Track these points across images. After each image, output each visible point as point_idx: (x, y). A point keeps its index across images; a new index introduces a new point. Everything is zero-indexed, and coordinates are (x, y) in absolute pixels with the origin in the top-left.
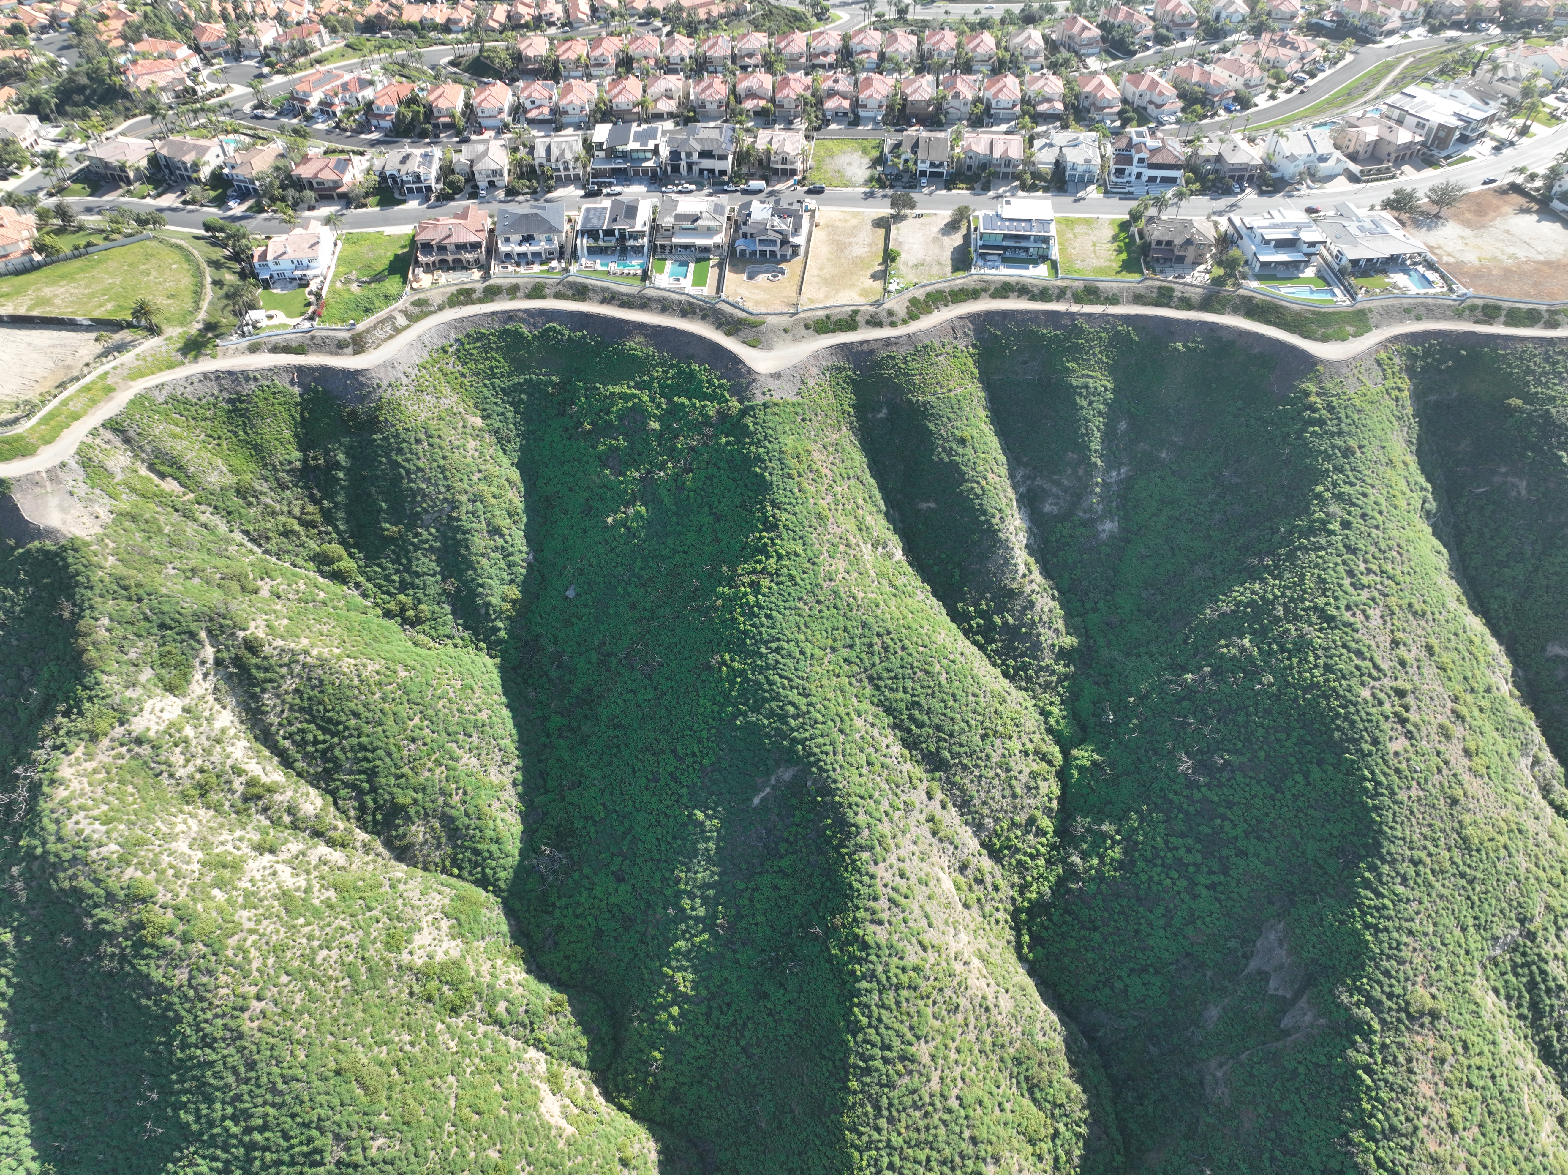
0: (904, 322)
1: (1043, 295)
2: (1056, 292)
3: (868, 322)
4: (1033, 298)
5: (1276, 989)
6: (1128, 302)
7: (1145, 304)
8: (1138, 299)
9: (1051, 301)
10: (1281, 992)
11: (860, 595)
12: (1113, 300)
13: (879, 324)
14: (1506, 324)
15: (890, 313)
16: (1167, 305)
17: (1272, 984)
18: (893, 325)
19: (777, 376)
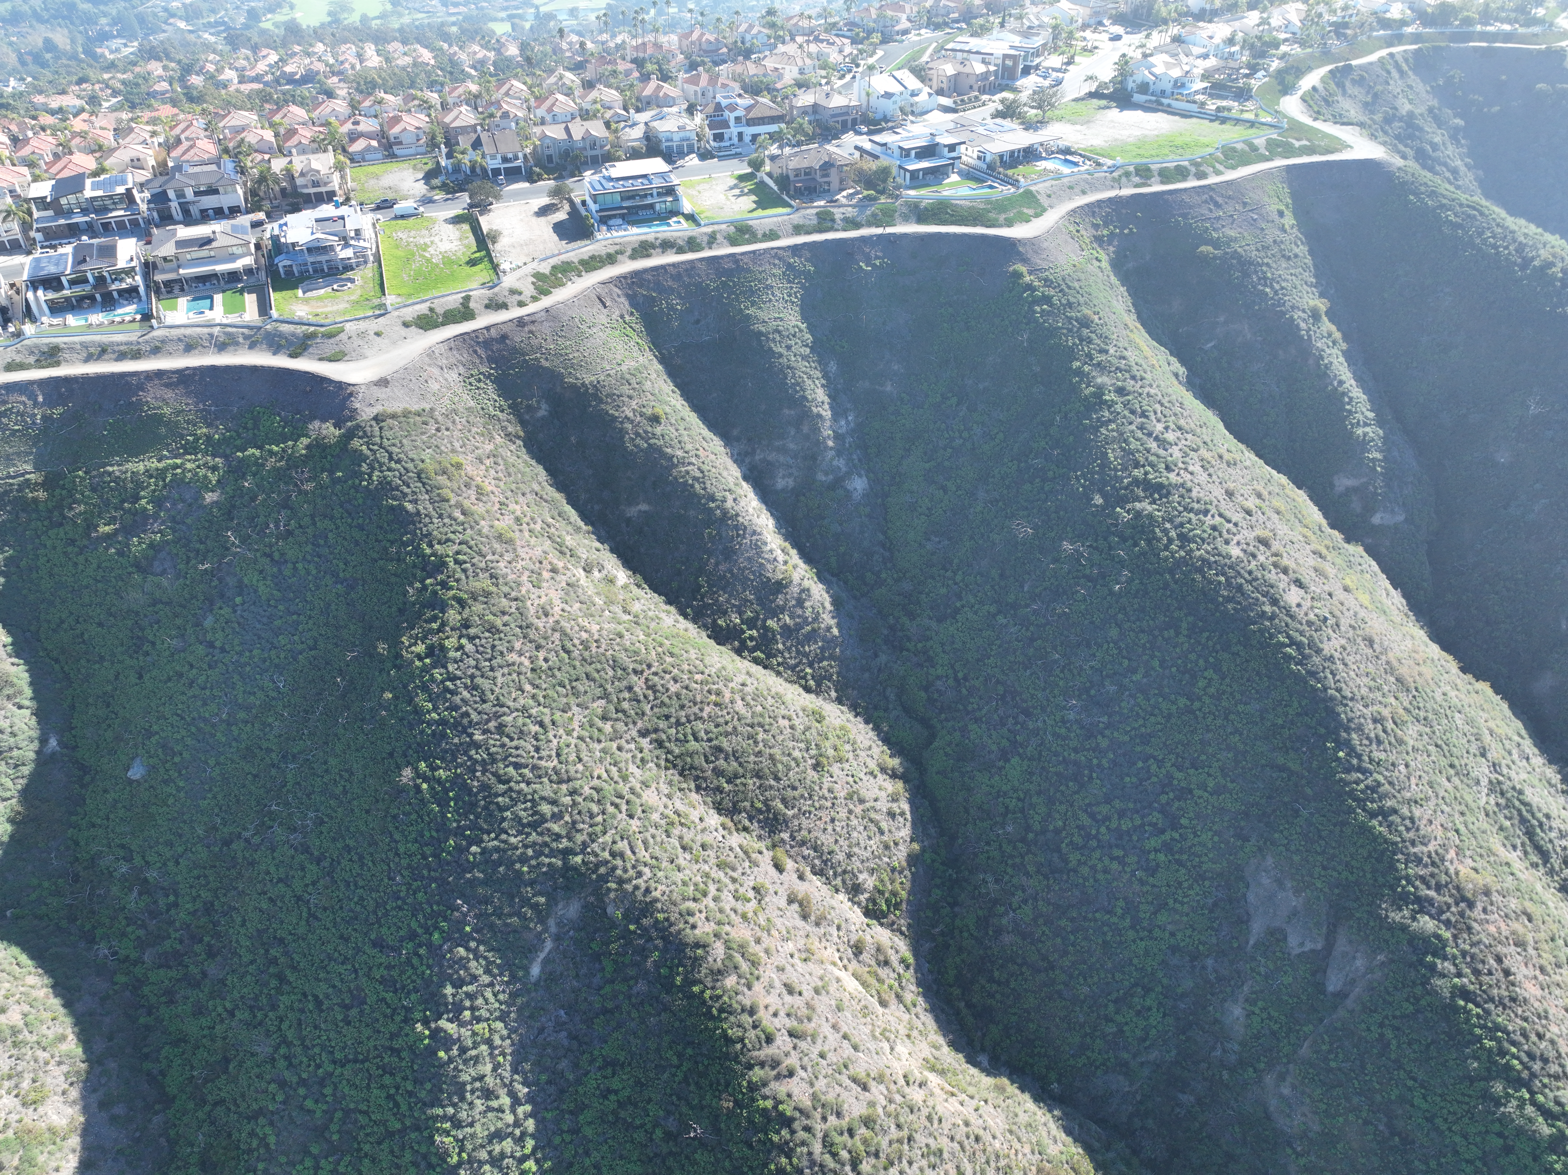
0: (535, 299)
1: (692, 244)
2: (706, 239)
3: (487, 307)
4: (680, 250)
5: (1302, 944)
6: (788, 236)
7: (808, 233)
8: (798, 230)
9: (702, 249)
10: (1309, 946)
11: (595, 628)
12: (772, 235)
13: (504, 306)
14: (1162, 183)
15: (513, 292)
16: (831, 229)
17: (1293, 941)
18: (521, 304)
19: (383, 382)
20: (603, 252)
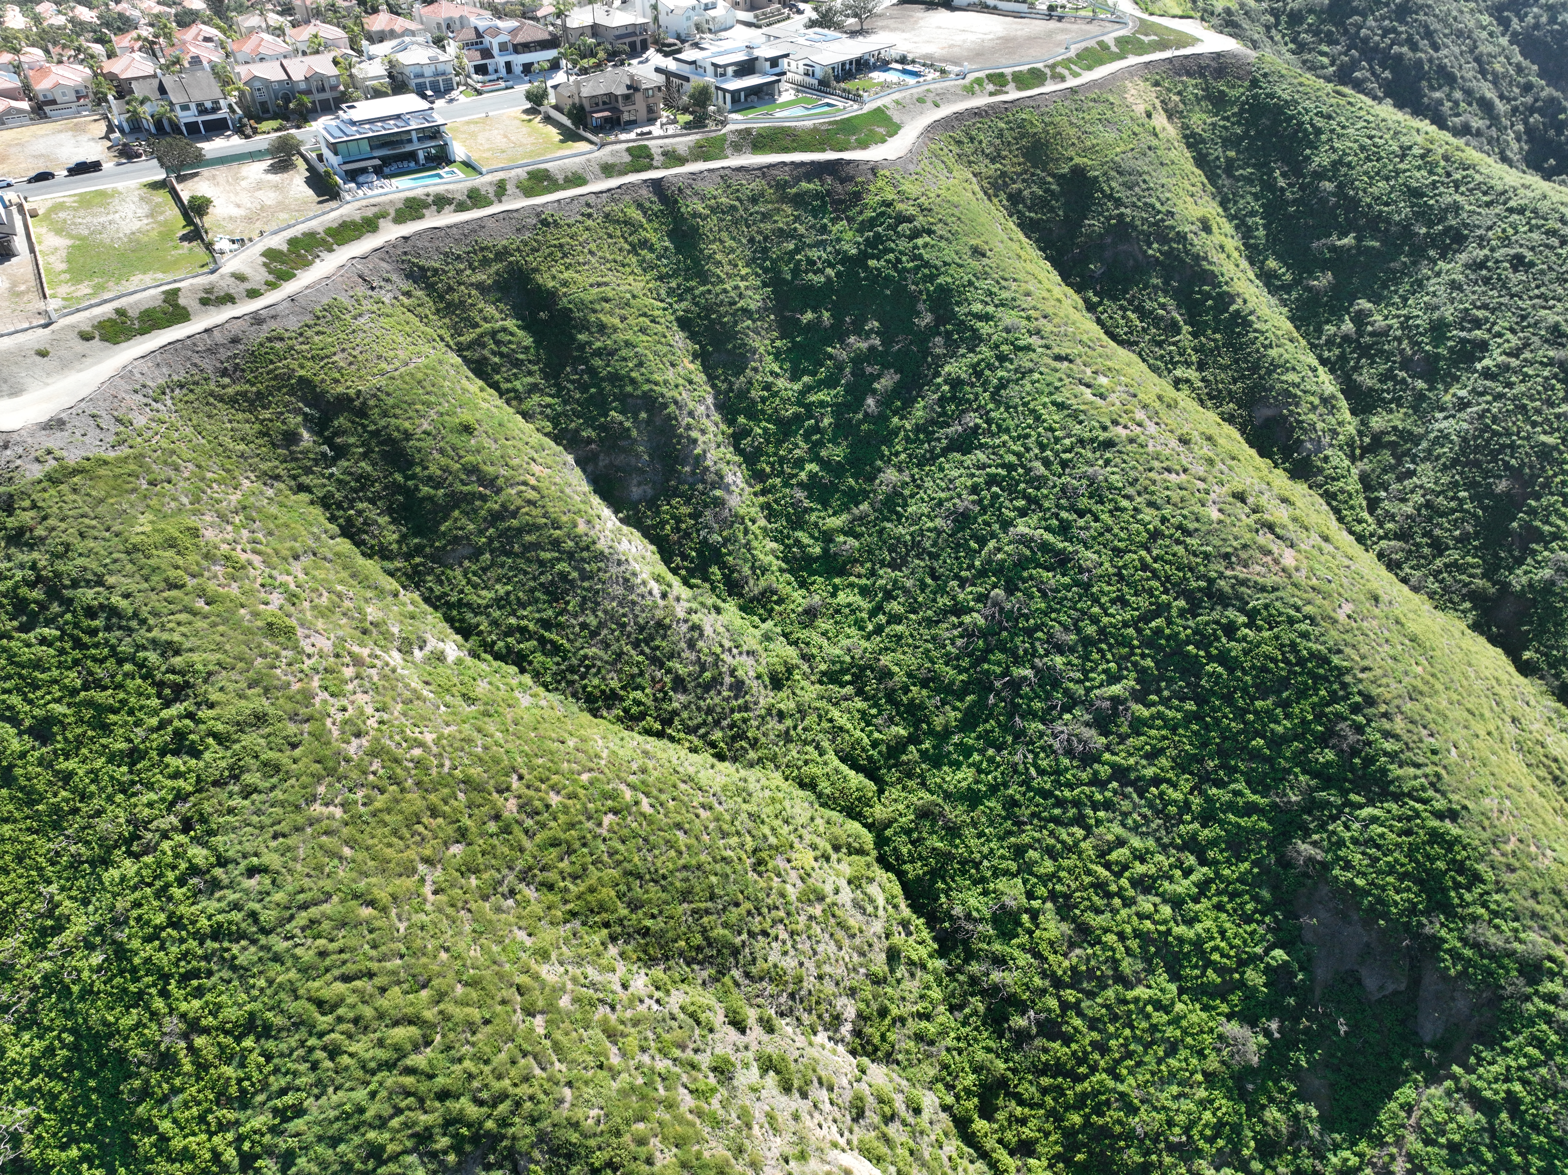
0: (272, 286)
1: (475, 199)
2: (491, 190)
3: (204, 302)
4: (461, 207)
6: (597, 178)
7: (623, 173)
8: (608, 170)
9: (490, 203)
10: (1391, 987)
12: (576, 180)
13: (229, 299)
14: (1019, 89)
15: (240, 278)
16: (650, 167)
17: (1371, 983)
18: (253, 294)
20: (357, 217)
